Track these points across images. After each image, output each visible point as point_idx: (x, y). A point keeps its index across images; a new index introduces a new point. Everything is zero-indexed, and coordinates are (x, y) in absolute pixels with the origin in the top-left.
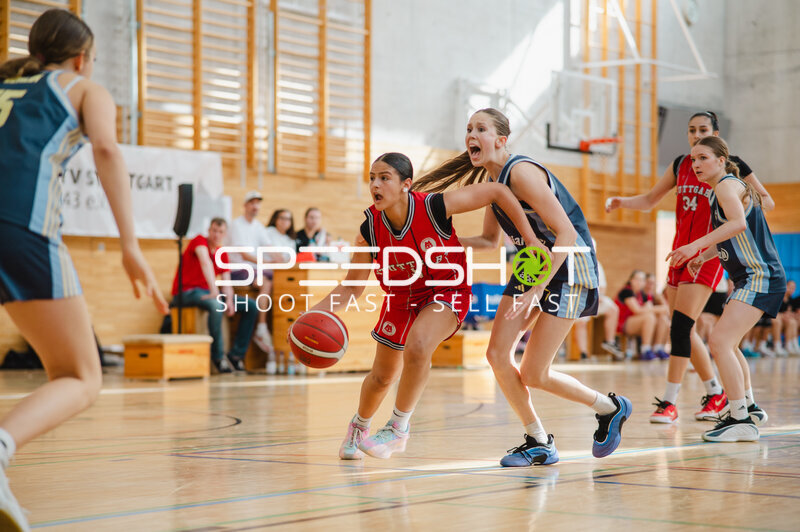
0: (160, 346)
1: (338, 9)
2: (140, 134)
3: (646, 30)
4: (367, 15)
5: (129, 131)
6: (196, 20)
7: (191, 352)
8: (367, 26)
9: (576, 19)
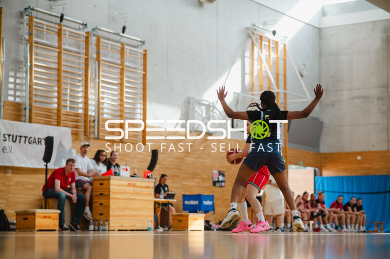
0: (34, 214)
1: (130, 62)
2: (30, 117)
3: (281, 78)
4: (145, 65)
5: (25, 116)
6: (59, 63)
7: (49, 217)
8: (145, 70)
9: (247, 70)
